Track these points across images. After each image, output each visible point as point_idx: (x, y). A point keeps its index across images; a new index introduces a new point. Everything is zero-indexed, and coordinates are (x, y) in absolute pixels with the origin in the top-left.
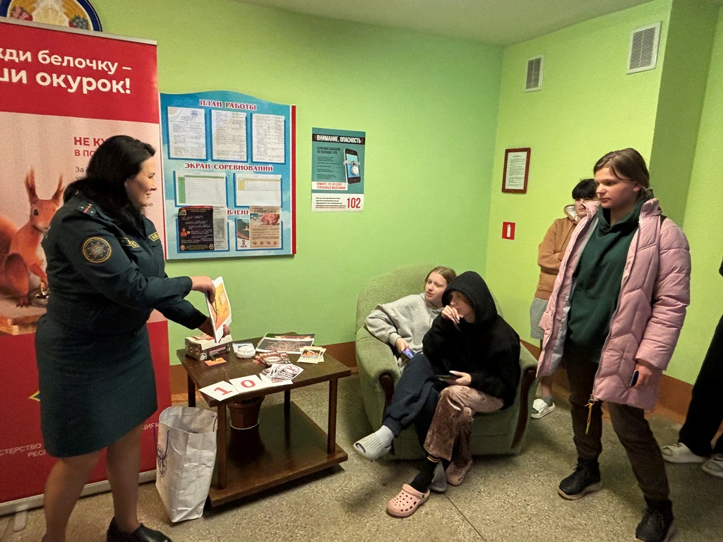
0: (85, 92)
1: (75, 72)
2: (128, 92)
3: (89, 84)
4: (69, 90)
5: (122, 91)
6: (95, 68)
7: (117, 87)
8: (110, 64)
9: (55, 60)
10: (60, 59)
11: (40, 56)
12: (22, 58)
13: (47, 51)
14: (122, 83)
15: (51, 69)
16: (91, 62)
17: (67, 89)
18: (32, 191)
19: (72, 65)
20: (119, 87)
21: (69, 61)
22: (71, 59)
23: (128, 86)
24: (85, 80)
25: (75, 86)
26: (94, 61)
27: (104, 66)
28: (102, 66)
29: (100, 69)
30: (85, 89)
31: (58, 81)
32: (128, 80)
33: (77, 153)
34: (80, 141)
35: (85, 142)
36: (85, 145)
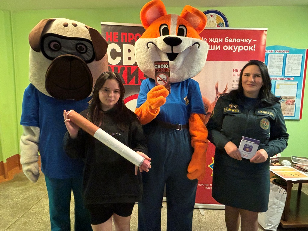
0: (239, 51)
1: (236, 44)
2: (254, 50)
3: (241, 48)
4: (234, 51)
5: (252, 50)
6: (243, 42)
7: (250, 48)
8: (249, 39)
9: (230, 40)
10: (232, 40)
11: (225, 40)
12: (220, 41)
13: (228, 38)
14: (252, 46)
15: (229, 44)
16: (242, 40)
17: (233, 51)
18: (217, 89)
19: (235, 42)
20: (251, 48)
21: (235, 40)
22: (235, 39)
23: (255, 48)
24: (239, 47)
25: (236, 49)
26: (243, 39)
27: (247, 41)
28: (246, 41)
29: (245, 42)
30: (239, 50)
31: (230, 48)
32: (255, 45)
33: (234, 75)
34: (235, 70)
35: (237, 70)
36: (237, 71)
